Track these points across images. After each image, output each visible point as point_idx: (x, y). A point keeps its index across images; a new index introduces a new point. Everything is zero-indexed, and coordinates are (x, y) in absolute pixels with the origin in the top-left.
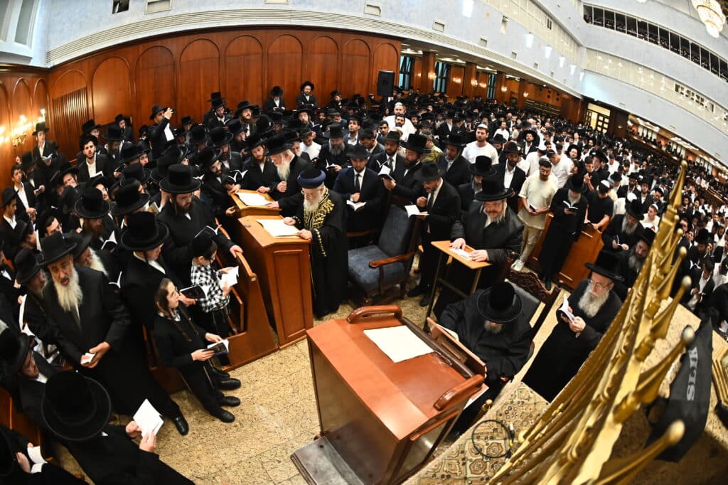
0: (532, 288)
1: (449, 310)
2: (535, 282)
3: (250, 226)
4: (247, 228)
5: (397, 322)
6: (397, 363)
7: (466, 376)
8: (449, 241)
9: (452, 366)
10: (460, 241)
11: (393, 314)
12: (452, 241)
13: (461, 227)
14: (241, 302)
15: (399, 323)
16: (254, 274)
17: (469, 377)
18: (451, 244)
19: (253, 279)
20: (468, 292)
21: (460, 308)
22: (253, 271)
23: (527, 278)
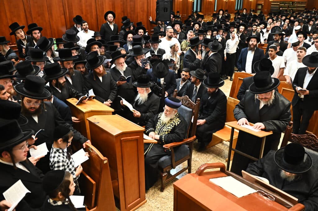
0: (313, 146)
1: (251, 167)
2: (315, 141)
3: (99, 123)
4: (97, 124)
5: (224, 174)
6: (240, 198)
7: (288, 206)
8: (236, 121)
9: (275, 201)
10: (244, 120)
11: (219, 169)
12: (238, 121)
13: (241, 111)
14: (94, 182)
15: (226, 175)
16: (105, 158)
17: (291, 207)
18: (238, 123)
19: (105, 162)
20: (258, 156)
21: (259, 165)
22: (104, 156)
23: (307, 138)
